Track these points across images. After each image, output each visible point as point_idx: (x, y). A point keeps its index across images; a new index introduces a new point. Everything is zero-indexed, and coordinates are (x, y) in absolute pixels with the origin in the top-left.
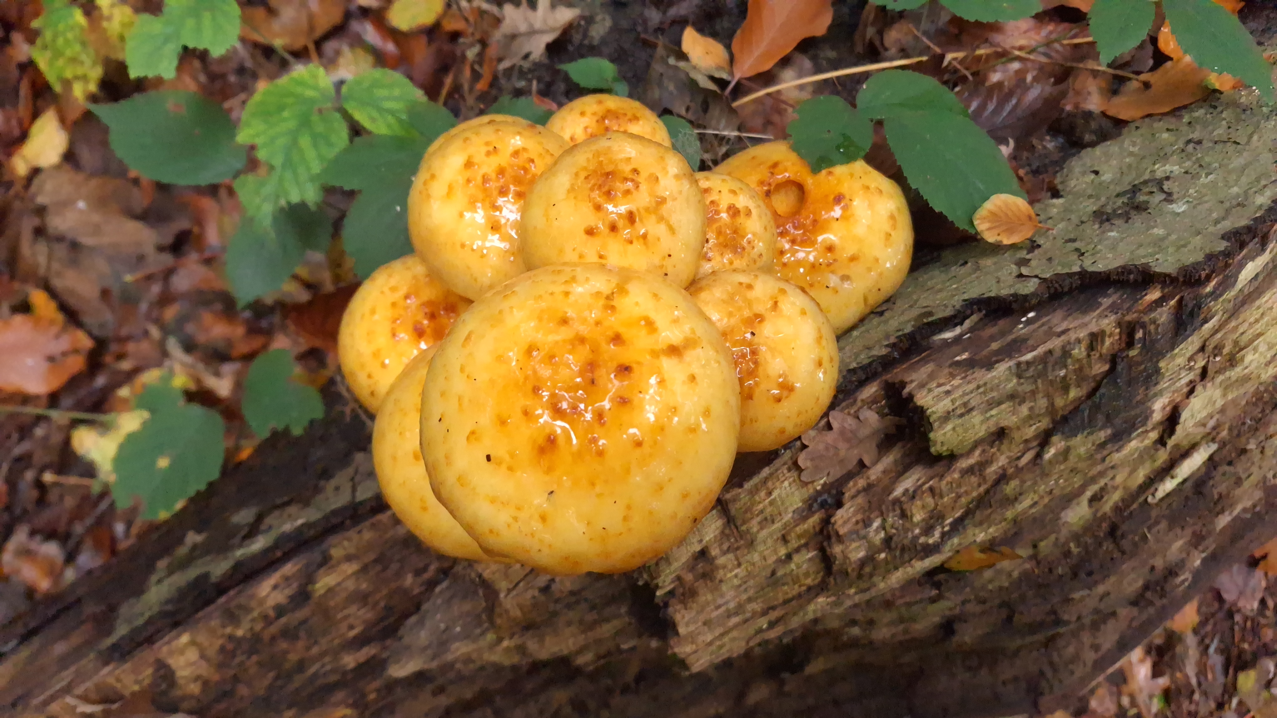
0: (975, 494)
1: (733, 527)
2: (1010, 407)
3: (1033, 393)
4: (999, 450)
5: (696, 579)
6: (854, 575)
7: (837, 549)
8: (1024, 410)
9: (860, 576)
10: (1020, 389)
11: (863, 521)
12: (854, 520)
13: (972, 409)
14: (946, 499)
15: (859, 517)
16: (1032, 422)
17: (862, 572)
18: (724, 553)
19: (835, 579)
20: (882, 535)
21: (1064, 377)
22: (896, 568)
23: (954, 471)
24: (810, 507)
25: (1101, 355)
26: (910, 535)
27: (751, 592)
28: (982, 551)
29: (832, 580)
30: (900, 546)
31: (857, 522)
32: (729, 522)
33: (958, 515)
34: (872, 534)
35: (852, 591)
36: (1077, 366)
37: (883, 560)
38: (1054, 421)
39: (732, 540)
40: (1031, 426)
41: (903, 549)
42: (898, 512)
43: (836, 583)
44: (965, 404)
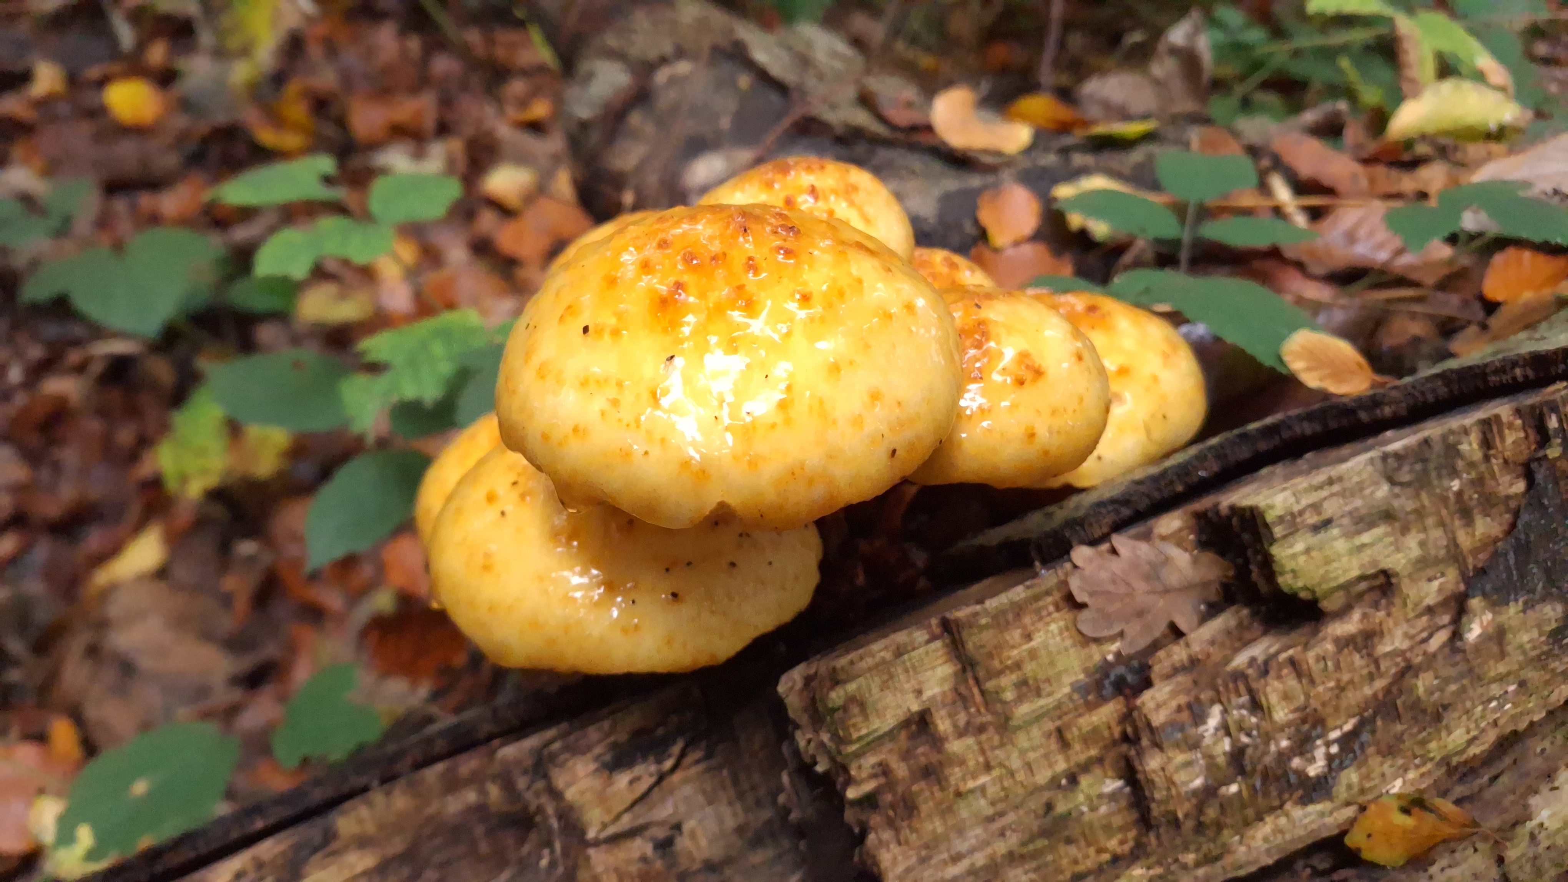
0: (1368, 691)
1: (971, 682)
2: (1387, 535)
3: (1420, 513)
4: (1389, 615)
5: (914, 779)
6: (1189, 825)
7: (1153, 763)
8: (1412, 543)
9: (1200, 828)
10: (1396, 503)
11: (1189, 706)
12: (1174, 704)
13: (1327, 523)
14: (1320, 689)
15: (1182, 699)
16: (1430, 572)
17: (1202, 819)
18: (961, 734)
19: (1158, 837)
20: (1226, 745)
21: (1459, 494)
22: (1260, 818)
23: (1324, 639)
24: (1098, 686)
25: (1506, 462)
26: (1273, 748)
27: (1013, 840)
28: (1406, 811)
29: (1152, 837)
30: (1260, 767)
31: (1179, 709)
32: (964, 670)
33: (1348, 727)
34: (1208, 741)
35: (1190, 858)
36: (1473, 475)
37: (1235, 794)
38: (1464, 577)
39: (973, 710)
40: (1430, 580)
41: (1265, 775)
42: (1245, 699)
43: (1160, 844)
44: (1316, 507)
